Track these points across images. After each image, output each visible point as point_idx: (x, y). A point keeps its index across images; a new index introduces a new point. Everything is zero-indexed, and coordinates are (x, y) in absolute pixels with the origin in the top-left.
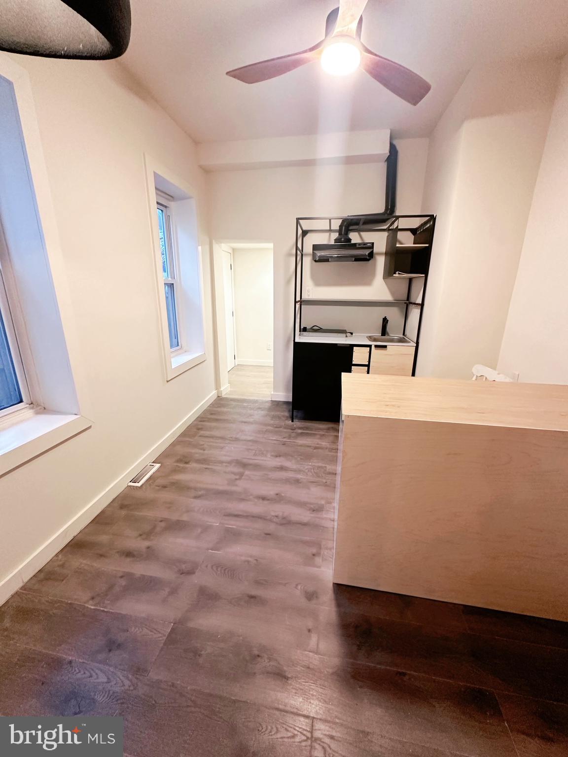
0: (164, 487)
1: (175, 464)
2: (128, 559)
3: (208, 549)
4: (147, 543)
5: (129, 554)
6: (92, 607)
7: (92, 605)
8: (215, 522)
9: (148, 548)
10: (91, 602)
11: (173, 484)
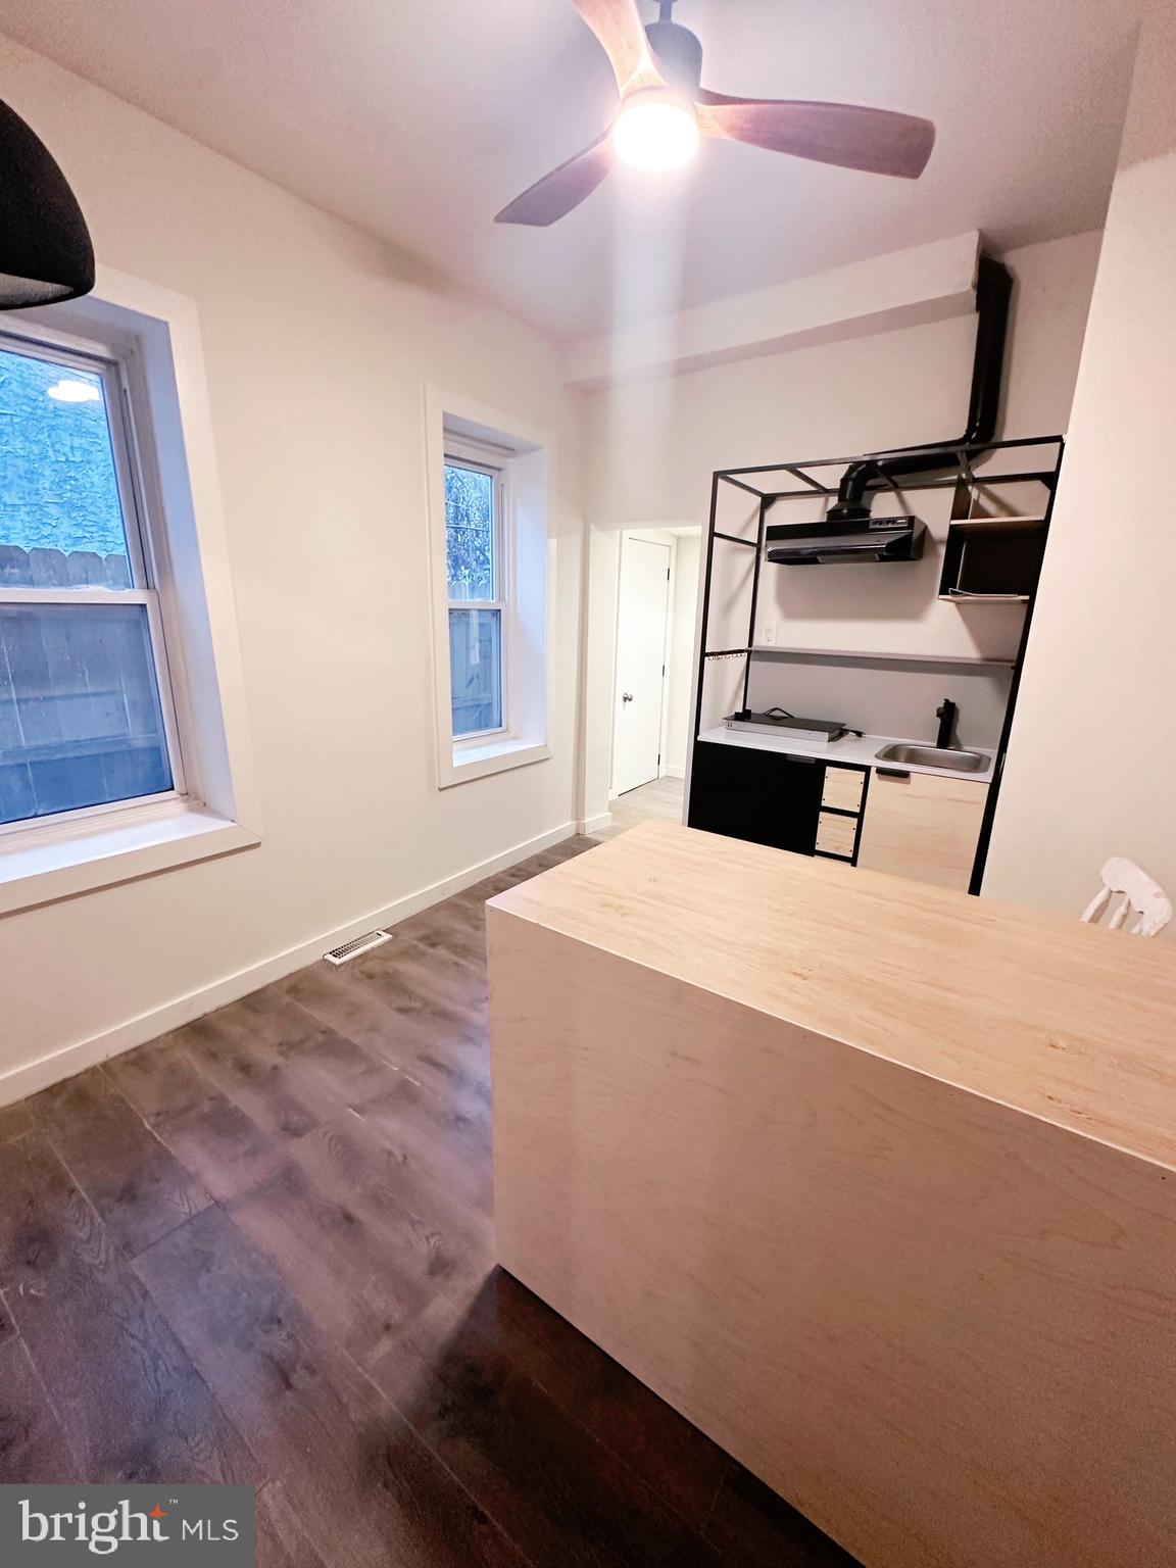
0: (371, 977)
1: (416, 943)
2: (239, 1075)
3: (350, 1106)
4: (279, 1060)
5: (245, 1068)
6: (148, 1127)
7: (150, 1124)
8: (394, 1063)
9: (275, 1068)
10: (152, 1119)
11: (386, 975)
